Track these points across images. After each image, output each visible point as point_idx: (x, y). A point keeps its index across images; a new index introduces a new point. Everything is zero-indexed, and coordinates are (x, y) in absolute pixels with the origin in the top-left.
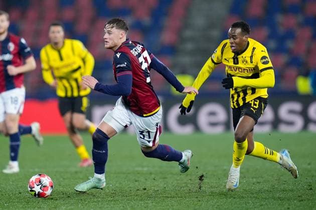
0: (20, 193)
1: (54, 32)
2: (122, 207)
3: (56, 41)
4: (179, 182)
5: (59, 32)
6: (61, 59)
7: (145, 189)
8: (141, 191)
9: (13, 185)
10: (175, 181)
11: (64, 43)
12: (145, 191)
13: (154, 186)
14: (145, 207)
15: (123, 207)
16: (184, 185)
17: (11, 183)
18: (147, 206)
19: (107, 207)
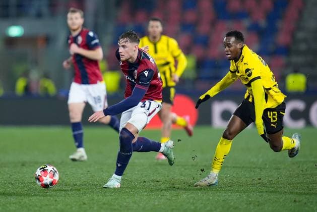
0: (145, 182)
1: (153, 27)
2: (238, 196)
3: (155, 35)
4: (291, 172)
5: (157, 27)
6: (156, 52)
7: (260, 179)
8: (257, 181)
9: (138, 174)
10: (288, 172)
11: (160, 38)
12: (260, 181)
13: (268, 177)
14: (260, 196)
15: (240, 195)
16: (296, 176)
17: (137, 173)
18: (262, 195)
19: (225, 196)
